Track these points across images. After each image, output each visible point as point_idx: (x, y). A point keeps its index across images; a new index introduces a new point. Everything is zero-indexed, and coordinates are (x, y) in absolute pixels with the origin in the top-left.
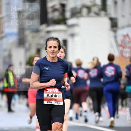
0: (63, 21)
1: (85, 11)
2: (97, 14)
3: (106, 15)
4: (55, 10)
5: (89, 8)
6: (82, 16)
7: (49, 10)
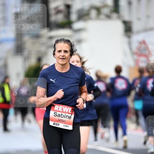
0: (67, 24)
1: (94, 13)
2: (108, 17)
3: (119, 17)
4: (58, 12)
5: (98, 10)
6: (90, 19)
7: (52, 12)
